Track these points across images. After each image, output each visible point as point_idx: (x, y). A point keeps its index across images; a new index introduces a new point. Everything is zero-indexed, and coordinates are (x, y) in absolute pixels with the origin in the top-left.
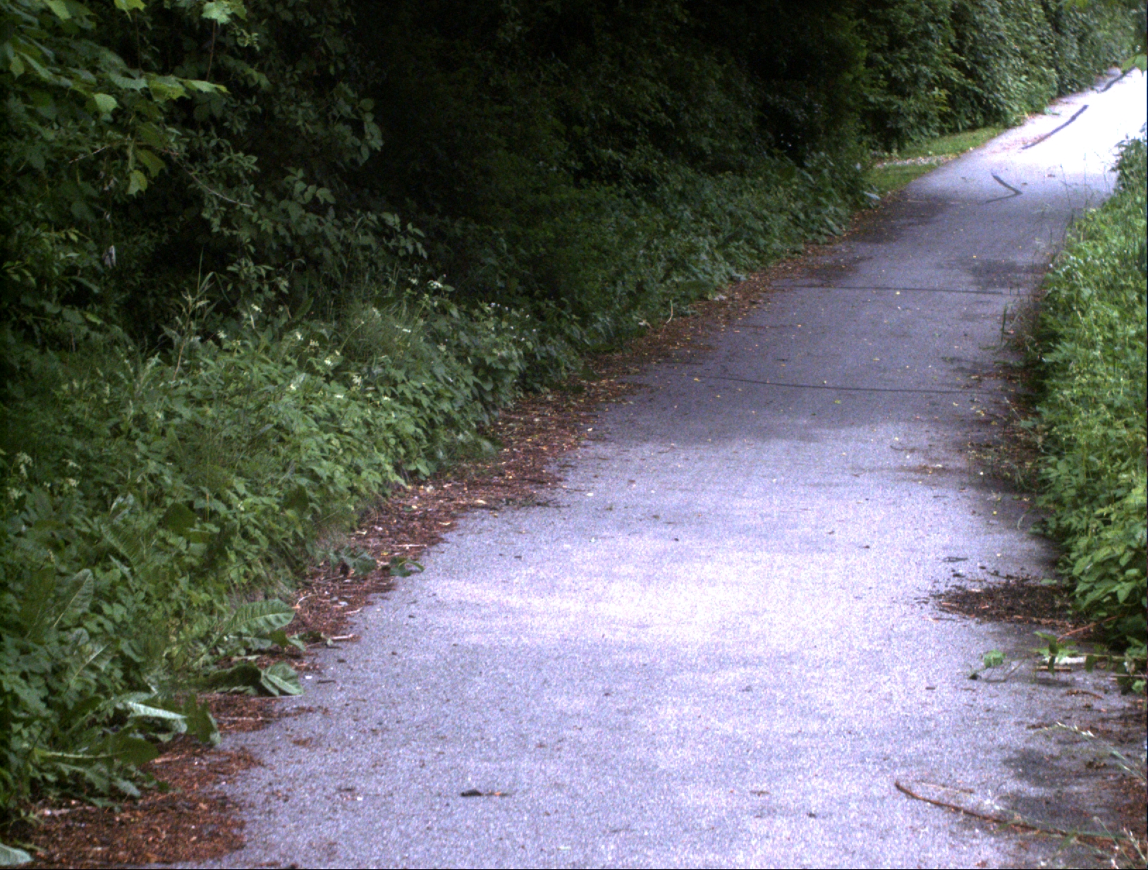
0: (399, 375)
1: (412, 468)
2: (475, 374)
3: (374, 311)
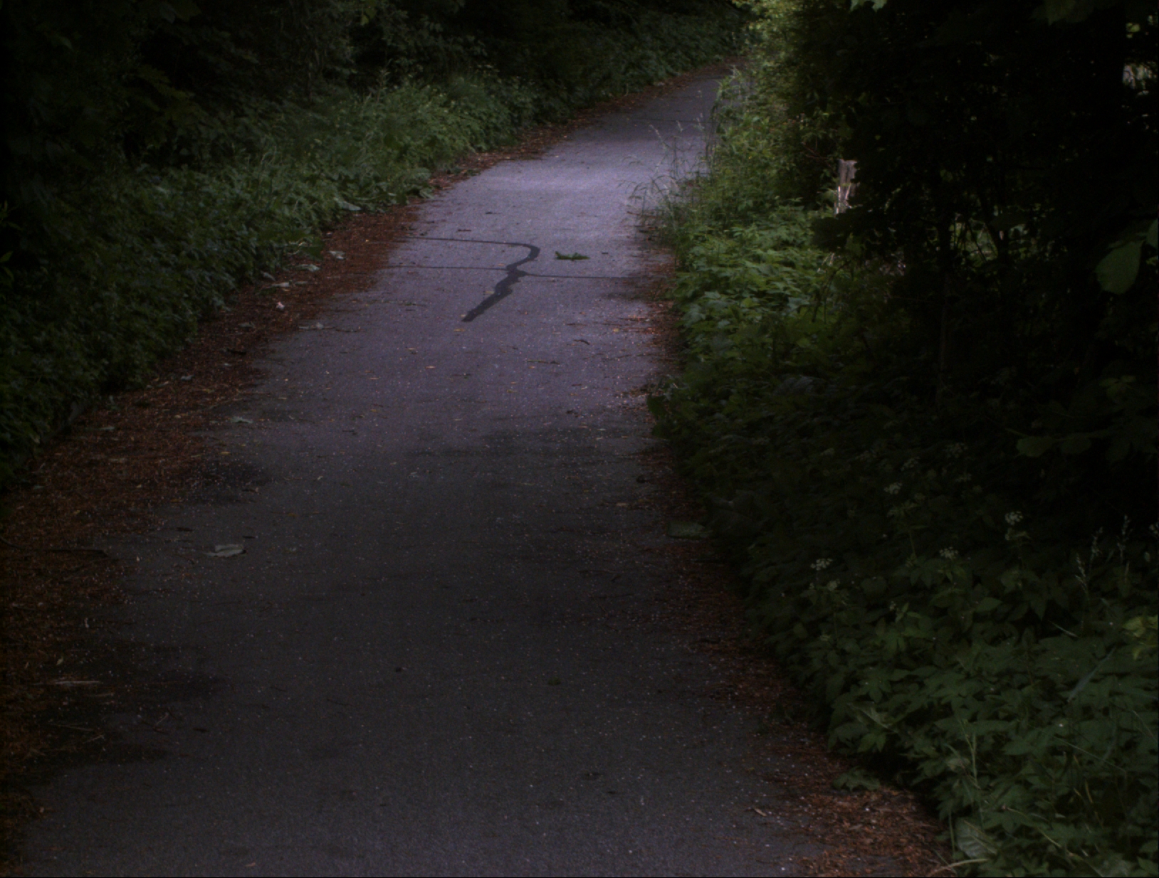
0: (473, 106)
1: (479, 146)
2: (509, 109)
3: (462, 79)
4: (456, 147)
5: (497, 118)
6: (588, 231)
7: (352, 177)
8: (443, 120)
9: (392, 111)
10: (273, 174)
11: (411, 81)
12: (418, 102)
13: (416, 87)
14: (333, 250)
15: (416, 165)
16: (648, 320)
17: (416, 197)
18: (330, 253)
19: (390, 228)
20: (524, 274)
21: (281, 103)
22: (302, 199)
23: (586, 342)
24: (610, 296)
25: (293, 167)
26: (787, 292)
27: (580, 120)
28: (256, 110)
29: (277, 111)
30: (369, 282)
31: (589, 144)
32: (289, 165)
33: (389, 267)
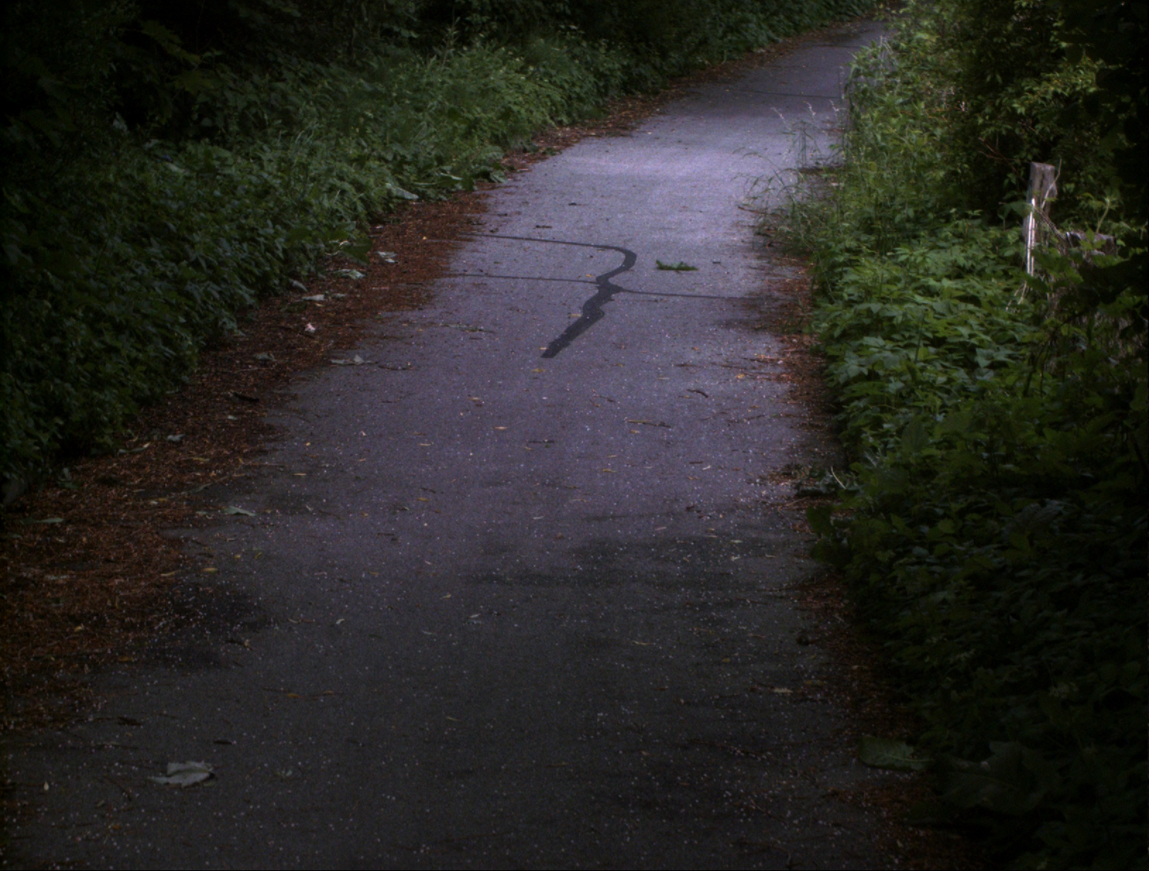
0: (553, 72)
1: (559, 119)
2: (595, 76)
3: (542, 41)
4: (534, 121)
5: (581, 87)
6: (693, 231)
7: (409, 157)
8: (519, 88)
9: (459, 76)
10: (313, 152)
11: (484, 42)
12: (491, 67)
13: (489, 50)
14: (382, 251)
15: (487, 142)
16: (780, 362)
17: (486, 181)
18: (378, 255)
19: (453, 221)
20: (618, 289)
21: (327, 65)
22: (347, 186)
23: (703, 394)
24: (728, 325)
25: (337, 144)
26: (973, 341)
27: (673, 91)
28: (296, 74)
29: (321, 75)
30: (424, 296)
31: (685, 119)
32: (333, 142)
33: (450, 276)
